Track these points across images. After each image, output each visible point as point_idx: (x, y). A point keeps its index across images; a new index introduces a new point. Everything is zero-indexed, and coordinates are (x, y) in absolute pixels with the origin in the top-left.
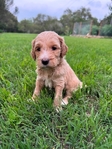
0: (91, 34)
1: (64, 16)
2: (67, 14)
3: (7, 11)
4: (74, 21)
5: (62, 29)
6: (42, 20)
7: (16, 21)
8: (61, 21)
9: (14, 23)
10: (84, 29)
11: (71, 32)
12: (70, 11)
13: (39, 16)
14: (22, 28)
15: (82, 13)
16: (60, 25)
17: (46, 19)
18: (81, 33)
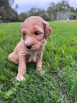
0: (70, 19)
1: (50, 8)
2: (51, 6)
3: (10, 8)
4: (56, 11)
5: (48, 17)
6: (34, 12)
7: (16, 14)
8: (48, 12)
9: (15, 16)
10: (65, 16)
11: (55, 19)
12: (54, 4)
13: (32, 9)
14: (21, 18)
15: (63, 4)
16: (47, 14)
17: (37, 11)
18: (62, 19)
